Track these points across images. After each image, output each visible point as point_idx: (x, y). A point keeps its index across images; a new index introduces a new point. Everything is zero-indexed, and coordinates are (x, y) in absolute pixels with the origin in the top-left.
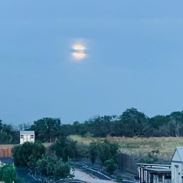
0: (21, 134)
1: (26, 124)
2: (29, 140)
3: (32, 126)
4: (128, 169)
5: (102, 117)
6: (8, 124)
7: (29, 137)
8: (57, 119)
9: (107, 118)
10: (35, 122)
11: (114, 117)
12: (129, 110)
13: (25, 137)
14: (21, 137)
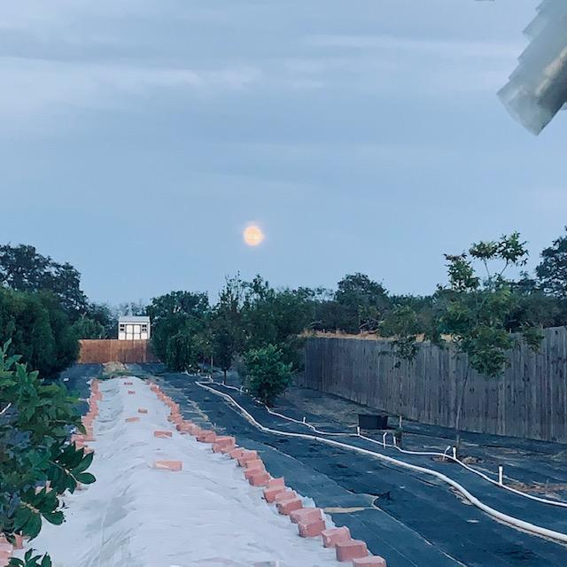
0: (120, 323)
1: (137, 303)
2: (137, 337)
3: (149, 308)
4: (335, 390)
5: (294, 291)
6: (99, 303)
7: (137, 329)
8: (202, 295)
9: (304, 292)
10: (155, 301)
11: (320, 291)
12: (352, 276)
13: (129, 329)
14: (120, 328)
